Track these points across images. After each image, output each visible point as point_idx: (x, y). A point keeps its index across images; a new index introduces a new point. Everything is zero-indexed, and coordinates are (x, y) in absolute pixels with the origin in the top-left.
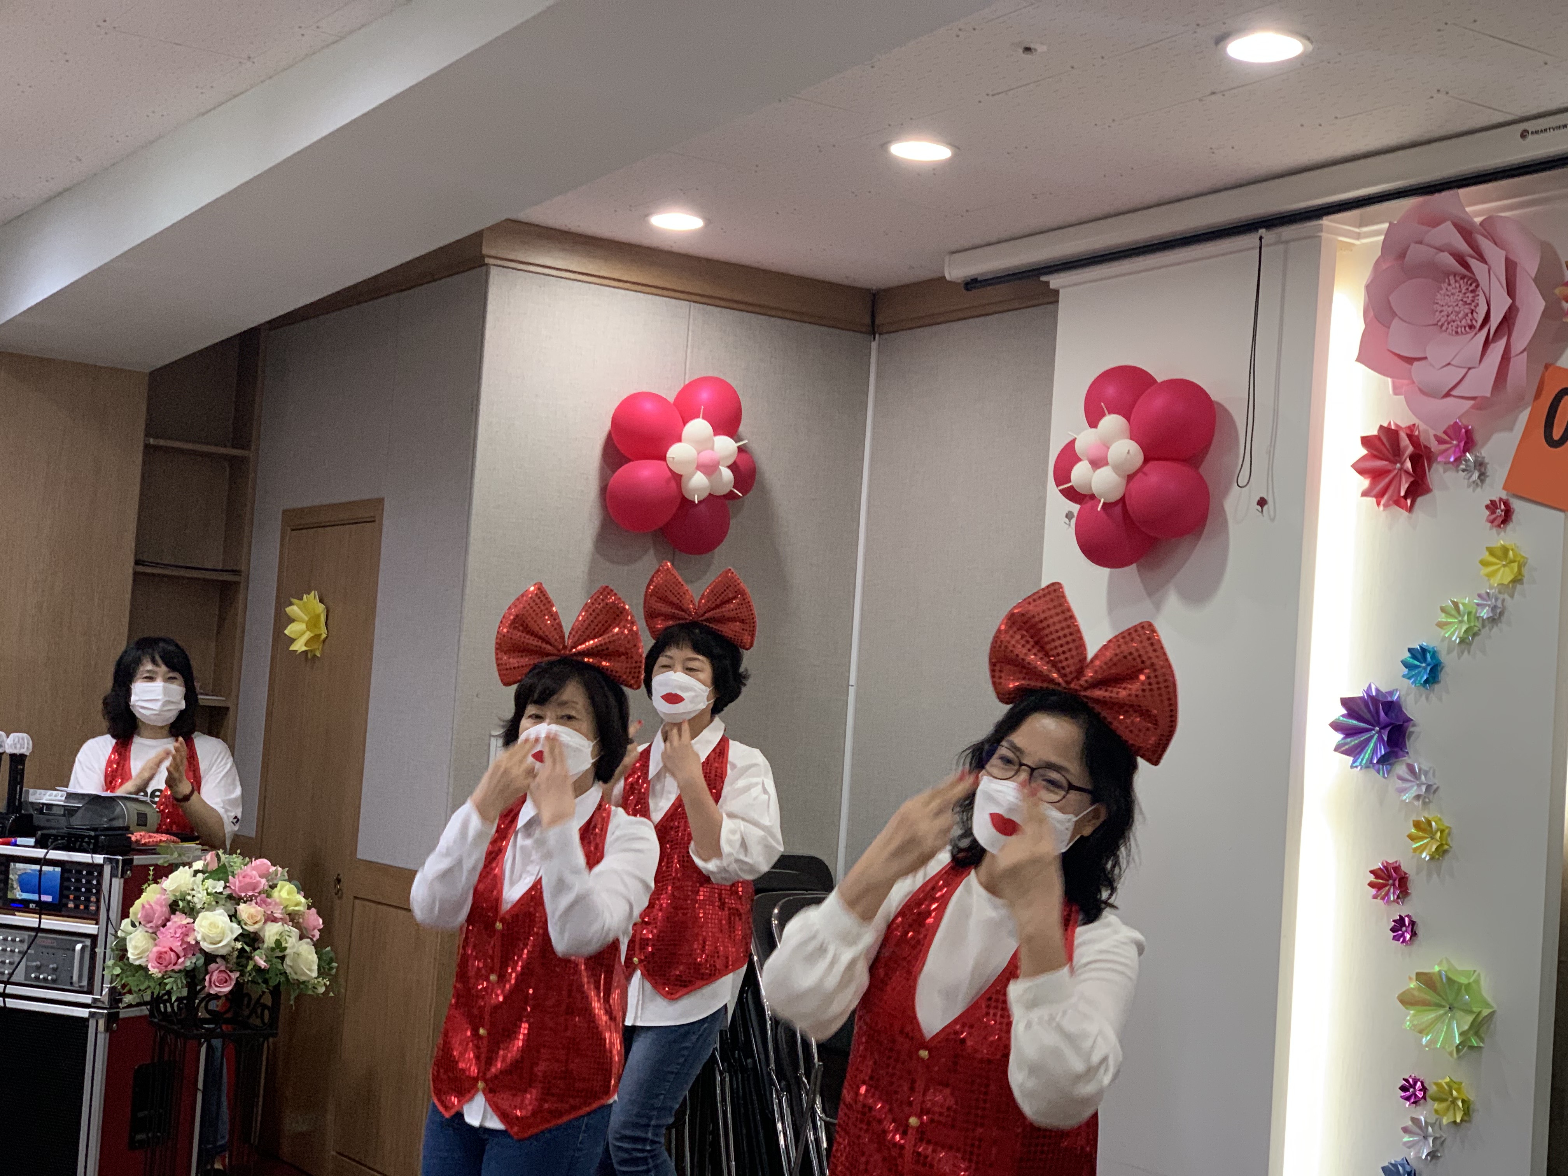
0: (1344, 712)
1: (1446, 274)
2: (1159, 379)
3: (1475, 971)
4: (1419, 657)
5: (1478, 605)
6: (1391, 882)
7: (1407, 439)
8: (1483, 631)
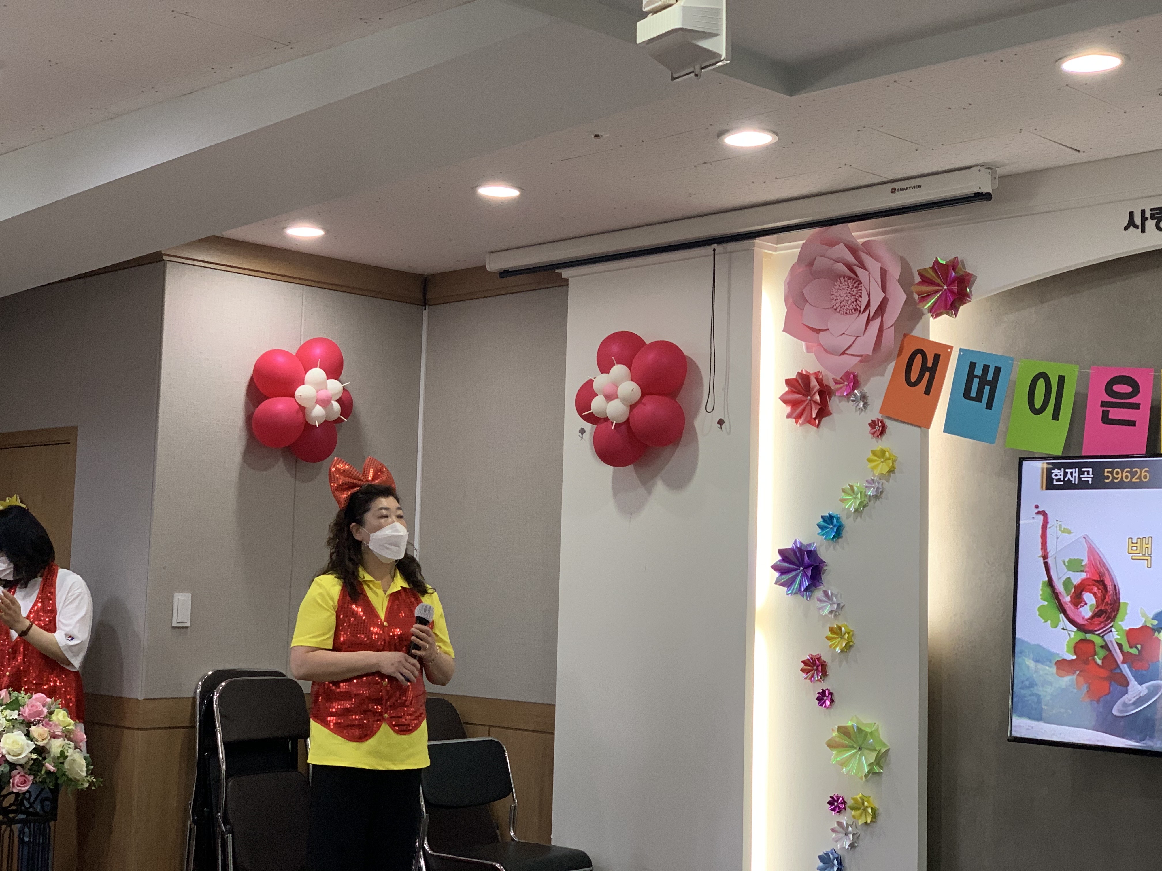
0: (780, 558)
1: (837, 277)
2: (647, 342)
3: (875, 723)
4: (828, 520)
5: (866, 487)
6: (815, 668)
7: (816, 381)
8: (870, 504)
